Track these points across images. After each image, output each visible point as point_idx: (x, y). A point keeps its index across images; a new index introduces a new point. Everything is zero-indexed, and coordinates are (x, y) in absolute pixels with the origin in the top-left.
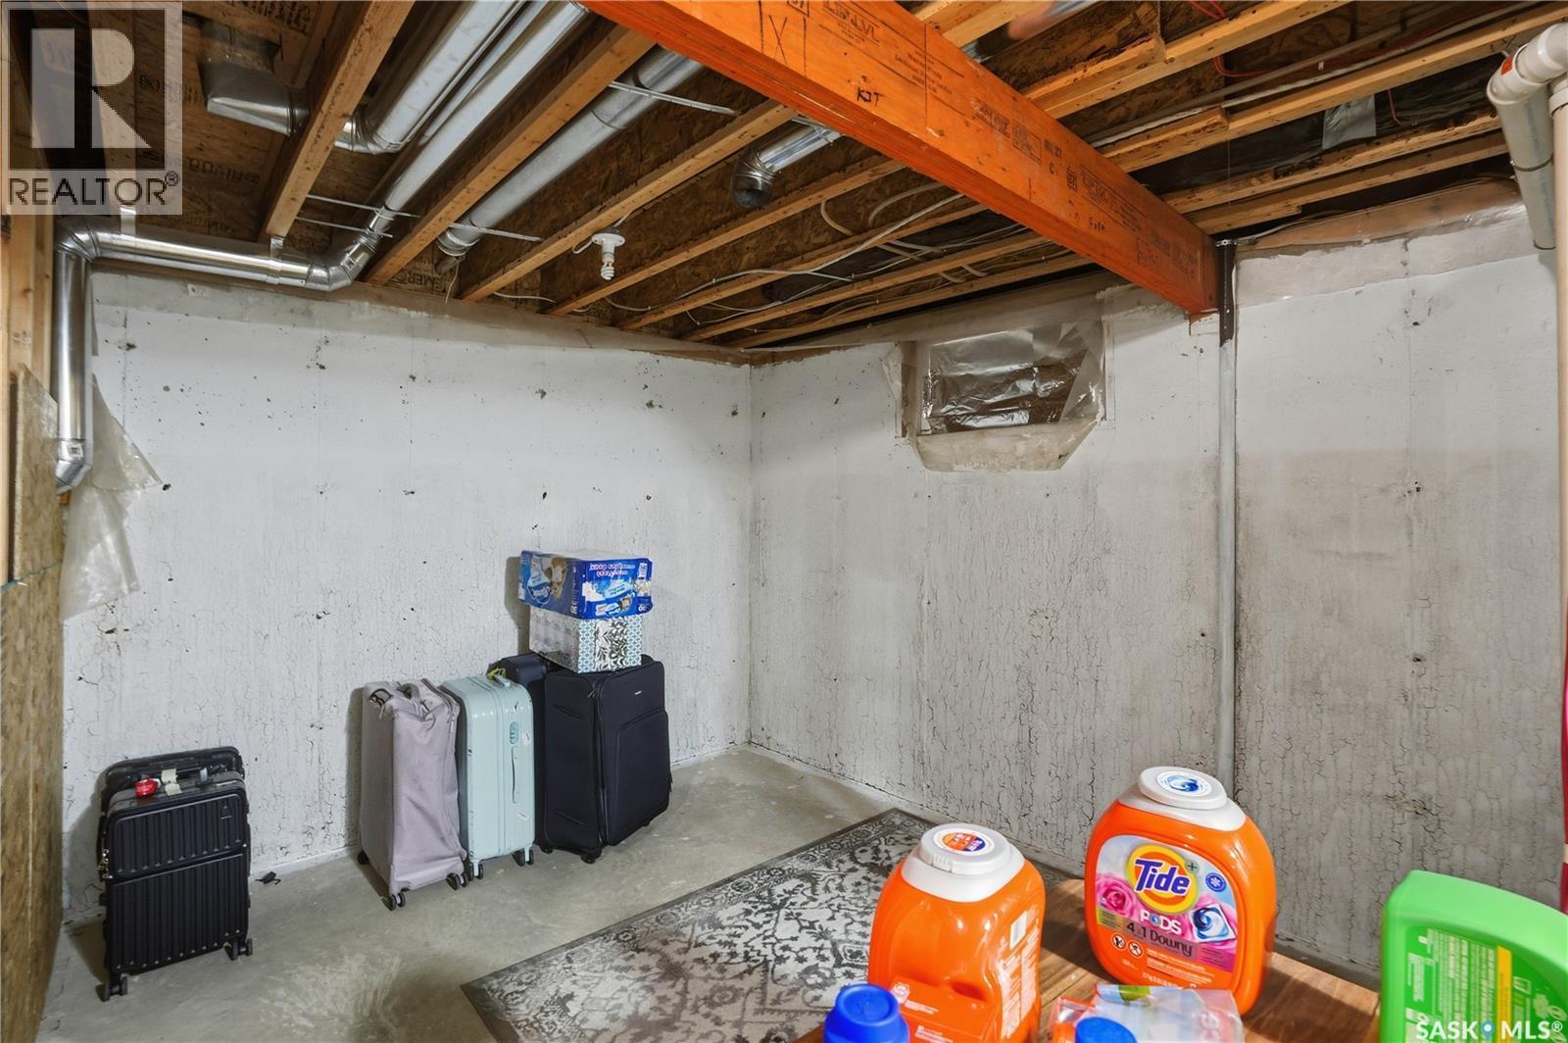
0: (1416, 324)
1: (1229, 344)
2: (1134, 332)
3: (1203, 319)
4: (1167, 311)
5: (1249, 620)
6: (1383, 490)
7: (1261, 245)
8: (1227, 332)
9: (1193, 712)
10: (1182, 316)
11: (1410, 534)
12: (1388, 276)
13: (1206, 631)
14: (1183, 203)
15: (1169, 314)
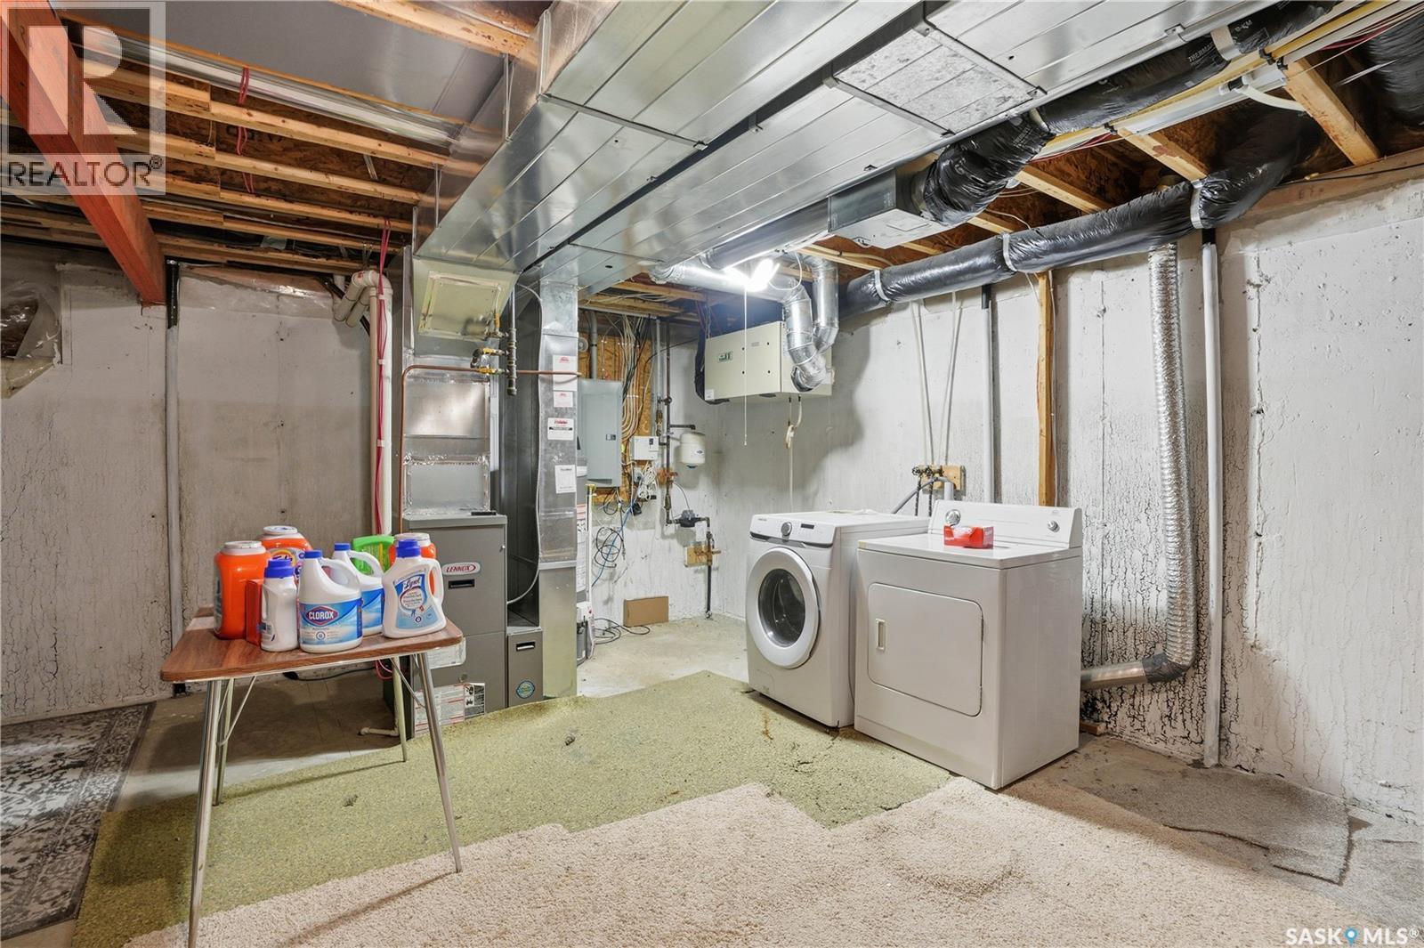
0: (282, 340)
1: (174, 328)
2: (91, 302)
3: (153, 307)
4: (123, 295)
5: (188, 502)
6: (266, 424)
7: (196, 271)
8: (172, 320)
9: (147, 570)
10: (135, 301)
11: (279, 448)
12: (267, 311)
13: (156, 513)
14: (164, 239)
15: (126, 297)
